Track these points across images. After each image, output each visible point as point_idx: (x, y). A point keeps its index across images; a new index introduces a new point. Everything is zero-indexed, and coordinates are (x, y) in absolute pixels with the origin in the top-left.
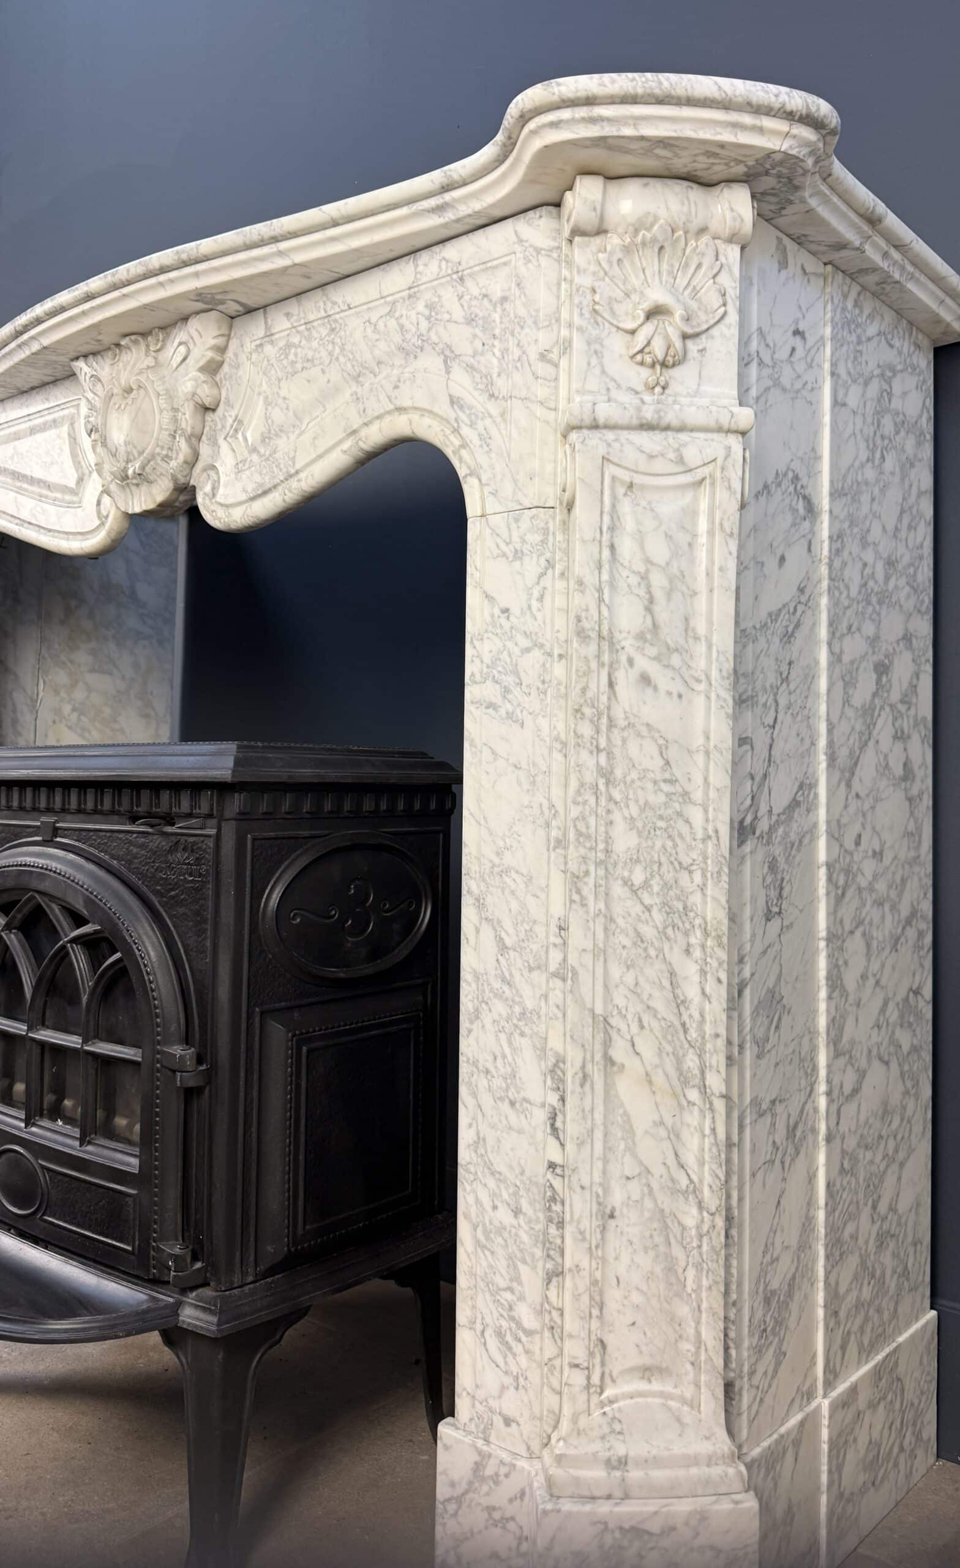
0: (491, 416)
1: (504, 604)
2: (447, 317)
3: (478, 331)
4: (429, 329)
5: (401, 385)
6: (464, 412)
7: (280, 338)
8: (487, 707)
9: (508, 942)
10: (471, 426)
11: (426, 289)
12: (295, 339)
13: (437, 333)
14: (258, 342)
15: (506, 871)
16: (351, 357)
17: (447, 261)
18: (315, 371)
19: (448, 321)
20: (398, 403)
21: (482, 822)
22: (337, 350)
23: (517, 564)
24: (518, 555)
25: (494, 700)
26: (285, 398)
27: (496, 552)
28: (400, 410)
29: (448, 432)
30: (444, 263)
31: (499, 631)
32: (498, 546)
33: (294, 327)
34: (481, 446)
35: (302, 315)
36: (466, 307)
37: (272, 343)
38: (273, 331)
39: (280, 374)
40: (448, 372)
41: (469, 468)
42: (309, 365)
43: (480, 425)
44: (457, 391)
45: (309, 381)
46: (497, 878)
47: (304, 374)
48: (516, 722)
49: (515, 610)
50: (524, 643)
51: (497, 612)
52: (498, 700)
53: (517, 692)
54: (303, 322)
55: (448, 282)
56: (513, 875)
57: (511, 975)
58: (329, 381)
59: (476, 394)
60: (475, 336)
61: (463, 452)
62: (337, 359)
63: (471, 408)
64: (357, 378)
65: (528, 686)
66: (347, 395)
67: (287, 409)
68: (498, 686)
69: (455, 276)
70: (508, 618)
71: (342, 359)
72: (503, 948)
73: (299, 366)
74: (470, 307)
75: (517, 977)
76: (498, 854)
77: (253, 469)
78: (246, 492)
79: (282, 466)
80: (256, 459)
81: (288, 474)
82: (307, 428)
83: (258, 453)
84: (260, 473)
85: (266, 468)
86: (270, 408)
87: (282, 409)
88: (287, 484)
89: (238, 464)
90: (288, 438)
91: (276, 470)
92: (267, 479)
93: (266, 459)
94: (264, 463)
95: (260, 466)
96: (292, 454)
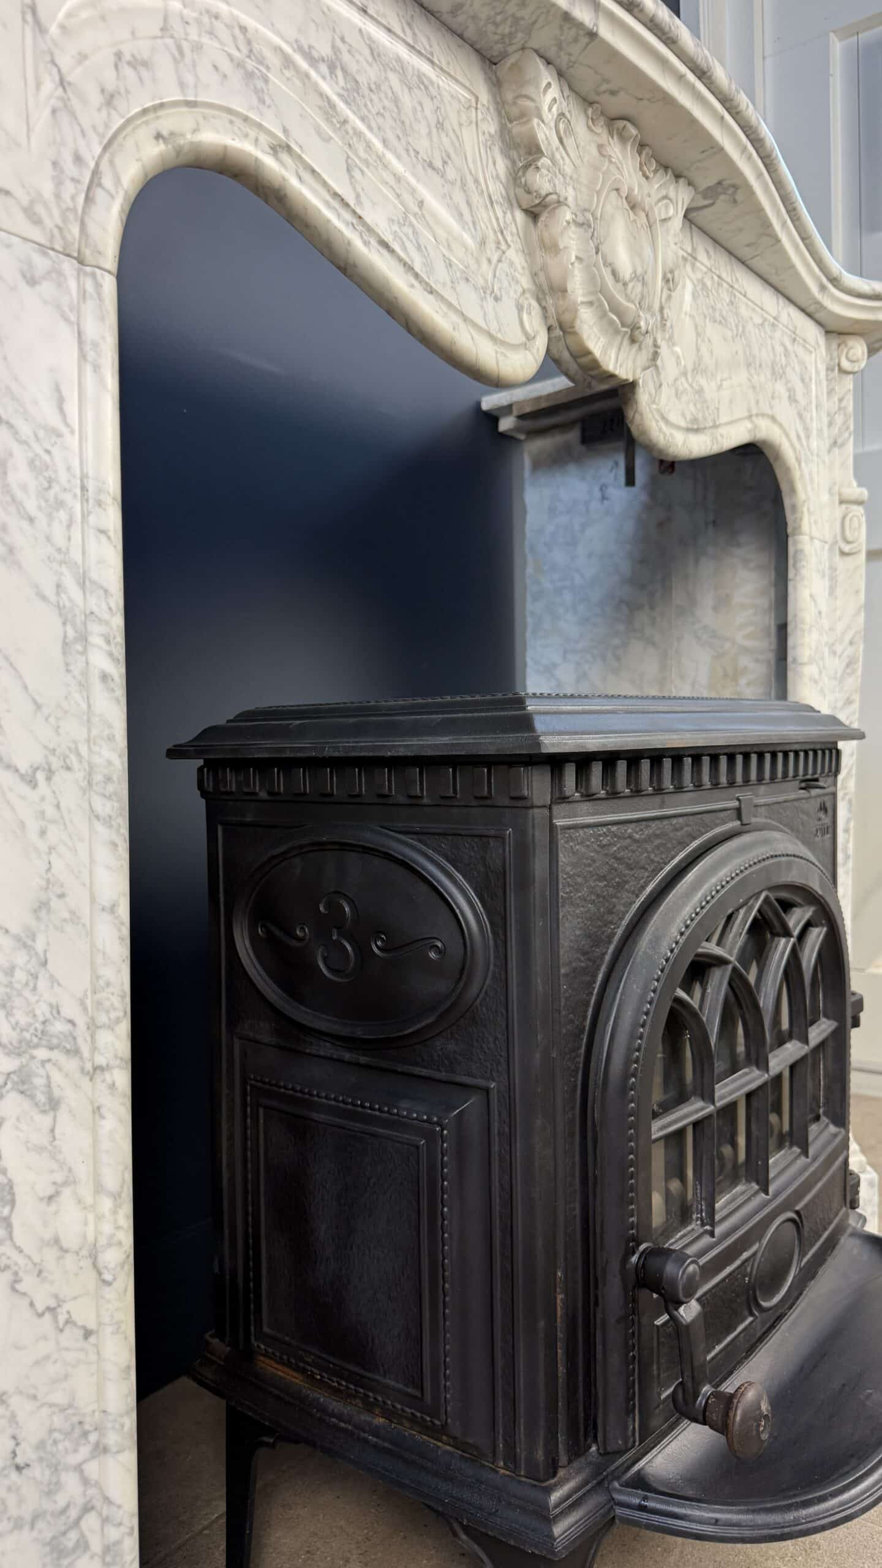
1: (819, 608)
5: (775, 398)
12: (709, 282)
23: (824, 580)
26: (709, 340)
31: (818, 627)
32: (817, 564)
33: (711, 271)
35: (717, 266)
39: (705, 311)
47: (721, 328)
49: (823, 612)
50: (825, 638)
51: (817, 612)
52: (818, 678)
58: (737, 353)
62: (741, 336)
64: (748, 366)
66: (744, 376)
67: (711, 353)
70: (821, 619)
73: (717, 317)
77: (689, 396)
78: (685, 418)
79: (710, 411)
80: (686, 384)
81: (714, 423)
82: (721, 385)
83: (687, 379)
84: (695, 406)
85: (699, 403)
86: (699, 341)
87: (708, 349)
88: (713, 433)
89: (675, 380)
90: (708, 383)
91: (707, 412)
92: (700, 417)
93: (697, 393)
94: (697, 396)
95: (694, 398)
96: (717, 404)
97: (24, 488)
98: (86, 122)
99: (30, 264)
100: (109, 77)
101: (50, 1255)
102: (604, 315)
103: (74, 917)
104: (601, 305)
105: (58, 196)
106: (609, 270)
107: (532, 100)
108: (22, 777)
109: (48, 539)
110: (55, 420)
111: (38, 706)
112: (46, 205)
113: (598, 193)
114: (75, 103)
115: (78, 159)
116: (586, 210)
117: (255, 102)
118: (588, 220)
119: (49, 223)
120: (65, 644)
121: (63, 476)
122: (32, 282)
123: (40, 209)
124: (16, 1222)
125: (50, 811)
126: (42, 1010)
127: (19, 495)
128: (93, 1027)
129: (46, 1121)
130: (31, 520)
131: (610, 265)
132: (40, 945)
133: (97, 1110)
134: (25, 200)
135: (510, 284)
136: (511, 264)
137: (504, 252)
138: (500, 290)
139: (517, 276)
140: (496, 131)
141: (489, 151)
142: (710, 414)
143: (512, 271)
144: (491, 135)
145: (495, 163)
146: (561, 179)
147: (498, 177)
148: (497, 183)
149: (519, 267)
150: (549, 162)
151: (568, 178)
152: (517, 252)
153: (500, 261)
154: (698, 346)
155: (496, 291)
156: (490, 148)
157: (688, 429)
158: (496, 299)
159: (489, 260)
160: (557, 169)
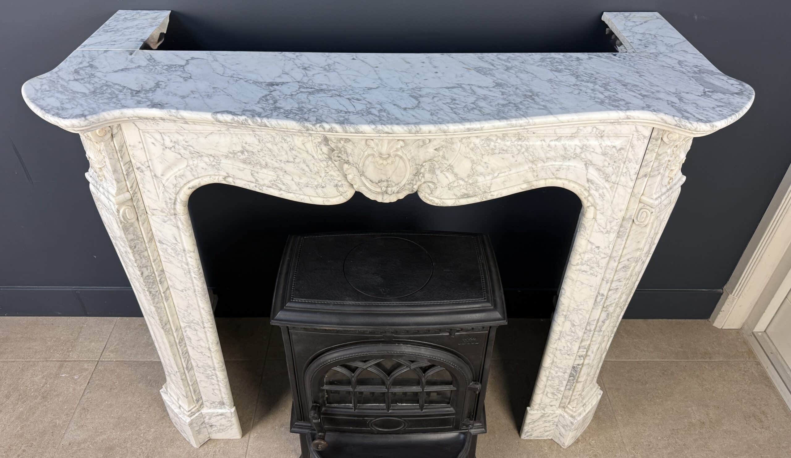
0: (606, 188)
1: (597, 245)
2: (592, 150)
3: (607, 159)
4: (581, 153)
5: (561, 170)
6: (593, 185)
8: (583, 272)
9: (576, 324)
10: (596, 190)
11: (582, 136)
13: (585, 155)
15: (580, 310)
16: (532, 154)
17: (597, 129)
18: (509, 156)
19: (593, 152)
20: (558, 176)
21: (572, 299)
22: (523, 150)
23: (607, 235)
24: (608, 232)
25: (585, 270)
26: (486, 163)
27: (599, 230)
28: (557, 178)
29: (583, 190)
30: (595, 130)
31: (593, 252)
32: (599, 229)
34: (599, 198)
36: (603, 148)
39: (484, 153)
40: (587, 169)
41: (591, 203)
42: (504, 152)
43: (601, 191)
44: (590, 177)
45: (503, 159)
46: (575, 312)
47: (500, 155)
48: (594, 275)
49: (602, 247)
50: (603, 256)
51: (594, 247)
52: (588, 270)
53: (597, 269)
55: (595, 136)
56: (582, 310)
57: (575, 331)
58: (516, 161)
59: (601, 179)
60: (605, 160)
61: (590, 198)
62: (523, 153)
63: (597, 184)
64: (533, 162)
65: (602, 267)
66: (526, 167)
67: (487, 167)
68: (588, 267)
69: (599, 135)
70: (598, 249)
71: (526, 154)
72: (573, 325)
73: (497, 151)
74: (605, 149)
75: (577, 331)
76: (577, 306)
77: (461, 187)
78: (456, 195)
79: (481, 189)
80: (461, 182)
81: (485, 192)
82: (498, 175)
83: (463, 180)
84: (466, 189)
85: (470, 188)
86: (475, 165)
87: (483, 167)
88: (483, 195)
89: (450, 183)
90: (485, 177)
91: (477, 190)
92: (471, 192)
93: (470, 184)
94: (469, 186)
95: (466, 186)
96: (489, 185)
97: (171, 253)
98: (171, 192)
99: (164, 220)
100: (175, 182)
101: (199, 347)
103: (195, 309)
105: (167, 207)
108: (181, 291)
109: (178, 259)
110: (175, 242)
111: (181, 282)
112: (165, 209)
113: (361, 158)
114: (167, 189)
115: (170, 199)
116: (356, 164)
117: (216, 171)
118: (357, 167)
119: (166, 212)
120: (185, 273)
121: (179, 250)
122: (165, 222)
123: (164, 210)
124: (192, 341)
125: (187, 295)
126: (191, 319)
127: (170, 254)
128: (203, 322)
129: (196, 332)
130: (174, 257)
132: (189, 311)
133: (205, 332)
134: (160, 209)
135: (331, 181)
136: (331, 176)
137: (328, 173)
138: (325, 184)
139: (335, 178)
140: (322, 140)
141: (318, 147)
142: (480, 190)
143: (332, 178)
144: (318, 142)
145: (321, 150)
146: (345, 155)
147: (323, 153)
148: (323, 155)
149: (336, 176)
150: (338, 152)
151: (349, 154)
152: (334, 171)
153: (325, 176)
154: (473, 167)
155: (323, 185)
156: (319, 146)
157: (459, 198)
158: (323, 187)
159: (321, 177)
160: (343, 153)
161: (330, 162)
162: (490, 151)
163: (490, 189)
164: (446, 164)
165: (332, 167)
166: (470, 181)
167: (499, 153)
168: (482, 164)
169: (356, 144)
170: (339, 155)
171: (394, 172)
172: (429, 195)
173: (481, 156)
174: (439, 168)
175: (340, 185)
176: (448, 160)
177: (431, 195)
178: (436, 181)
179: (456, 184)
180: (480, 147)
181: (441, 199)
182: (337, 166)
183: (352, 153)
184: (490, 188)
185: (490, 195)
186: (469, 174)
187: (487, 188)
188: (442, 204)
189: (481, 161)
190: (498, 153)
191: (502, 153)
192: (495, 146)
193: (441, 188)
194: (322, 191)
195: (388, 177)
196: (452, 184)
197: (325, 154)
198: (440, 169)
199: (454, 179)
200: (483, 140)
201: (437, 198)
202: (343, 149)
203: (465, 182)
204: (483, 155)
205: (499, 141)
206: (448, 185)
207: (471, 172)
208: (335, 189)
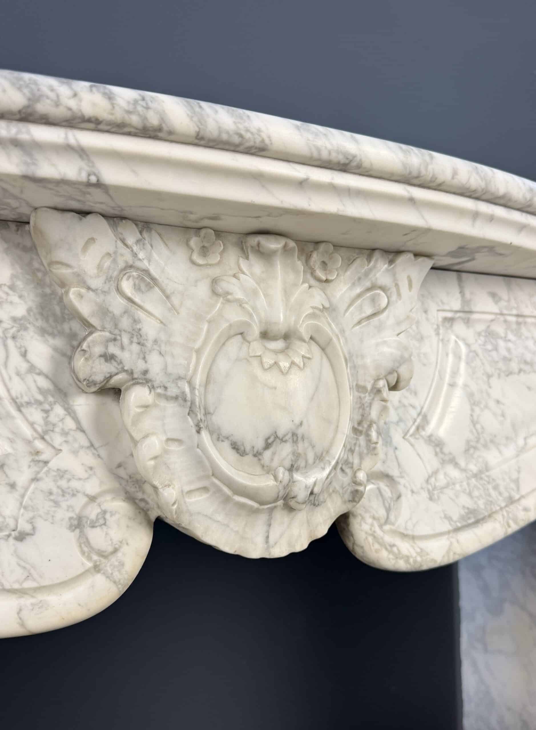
7: (479, 321)
12: (500, 329)
14: (449, 315)
26: (498, 402)
33: (502, 314)
35: (513, 303)
37: (467, 322)
38: (474, 309)
39: (489, 369)
42: (527, 368)
45: (529, 388)
47: (523, 377)
54: (514, 312)
67: (503, 415)
73: (514, 366)
77: (458, 487)
78: (448, 518)
79: (502, 489)
80: (454, 473)
81: (511, 501)
82: (526, 444)
83: (456, 465)
84: (470, 494)
85: (478, 489)
86: (477, 410)
87: (495, 414)
88: (508, 512)
89: (430, 477)
90: (500, 452)
91: (493, 493)
92: (481, 503)
93: (475, 476)
94: (473, 481)
95: (468, 484)
96: (515, 476)
102: (227, 500)
104: (219, 490)
106: (226, 445)
107: (68, 266)
113: (199, 352)
116: (180, 378)
118: (183, 393)
131: (227, 438)
135: (57, 504)
136: (61, 474)
137: (46, 463)
138: (31, 521)
139: (75, 484)
140: (29, 310)
141: (10, 343)
142: (500, 494)
143: (63, 483)
144: (14, 319)
145: (24, 354)
146: (135, 348)
147: (32, 369)
148: (30, 378)
149: (80, 471)
150: (107, 334)
151: (149, 344)
152: (75, 453)
153: (35, 479)
154: (475, 418)
155: (24, 526)
156: (14, 337)
157: (457, 530)
158: (21, 537)
159: (13, 486)
160: (125, 340)
161: (59, 410)
162: (501, 365)
163: (518, 489)
164: (414, 407)
165: (65, 433)
166: (473, 468)
167: (520, 371)
168: (492, 404)
169: (176, 300)
170: (113, 349)
171: (312, 399)
172: (381, 526)
173: (485, 378)
174: (397, 423)
175: (93, 516)
176: (416, 393)
177: (387, 527)
178: (395, 472)
179: (441, 480)
180: (480, 352)
181: (413, 538)
182: (85, 423)
183: (163, 337)
184: (517, 481)
185: (520, 508)
186: (468, 442)
187: (513, 485)
188: (419, 559)
189: (488, 395)
190: (516, 370)
191: (525, 371)
192: (509, 350)
193: (409, 493)
194: (16, 553)
195: (297, 421)
196: (433, 480)
197: (40, 373)
198: (402, 425)
199: (435, 463)
200: (479, 334)
201: (404, 536)
202: (125, 323)
203: (464, 470)
204: (489, 376)
205: (511, 336)
206: (427, 481)
207: (471, 431)
208: (72, 536)
